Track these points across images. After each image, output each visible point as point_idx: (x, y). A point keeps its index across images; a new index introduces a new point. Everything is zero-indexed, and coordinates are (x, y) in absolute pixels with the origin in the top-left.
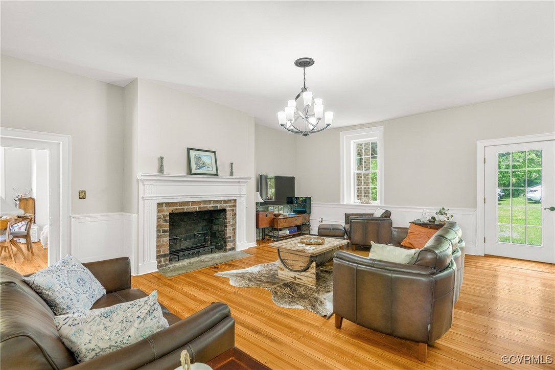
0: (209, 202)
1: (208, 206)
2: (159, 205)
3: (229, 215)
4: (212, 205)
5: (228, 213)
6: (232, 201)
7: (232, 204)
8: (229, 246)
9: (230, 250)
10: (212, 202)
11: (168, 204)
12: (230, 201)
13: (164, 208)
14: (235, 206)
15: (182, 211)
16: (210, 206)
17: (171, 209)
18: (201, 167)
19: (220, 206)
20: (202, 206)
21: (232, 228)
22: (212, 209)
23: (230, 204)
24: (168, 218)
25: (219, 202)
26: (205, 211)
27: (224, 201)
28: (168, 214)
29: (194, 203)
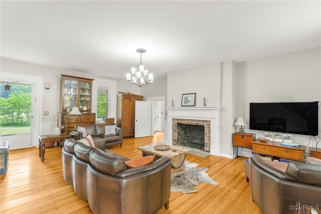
0: (194, 120)
1: (193, 122)
2: (174, 119)
3: (206, 129)
4: (195, 122)
5: (205, 128)
6: (208, 122)
7: (208, 123)
8: (206, 148)
9: (206, 151)
10: (195, 121)
11: (177, 119)
12: (207, 121)
13: (175, 121)
14: (210, 125)
15: (181, 123)
16: (194, 122)
17: (178, 121)
18: (186, 103)
19: (200, 123)
20: (190, 122)
21: (208, 138)
22: (195, 124)
23: (207, 123)
24: (176, 125)
25: (200, 121)
26: (192, 125)
27: (203, 121)
28: (177, 123)
29: (186, 120)
